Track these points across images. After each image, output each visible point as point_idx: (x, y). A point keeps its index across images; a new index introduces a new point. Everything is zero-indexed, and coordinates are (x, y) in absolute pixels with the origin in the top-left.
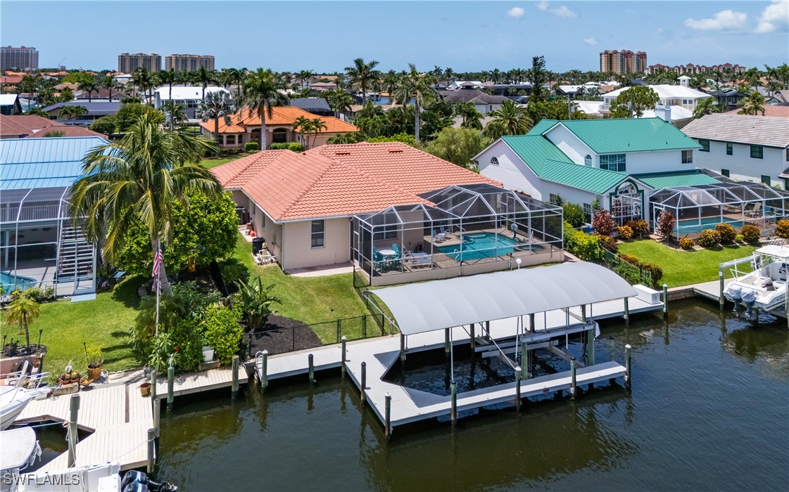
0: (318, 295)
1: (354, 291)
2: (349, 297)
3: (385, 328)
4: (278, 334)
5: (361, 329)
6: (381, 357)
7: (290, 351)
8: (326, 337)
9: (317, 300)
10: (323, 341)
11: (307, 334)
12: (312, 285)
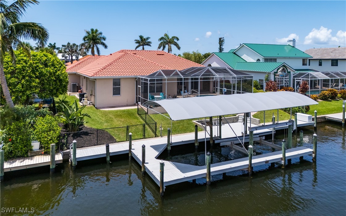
0: (116, 118)
1: (138, 116)
2: (134, 119)
3: (157, 133)
4: (88, 137)
5: (142, 134)
6: (155, 147)
7: (95, 145)
8: (119, 138)
9: (115, 120)
10: (117, 140)
11: (107, 136)
12: (113, 113)
